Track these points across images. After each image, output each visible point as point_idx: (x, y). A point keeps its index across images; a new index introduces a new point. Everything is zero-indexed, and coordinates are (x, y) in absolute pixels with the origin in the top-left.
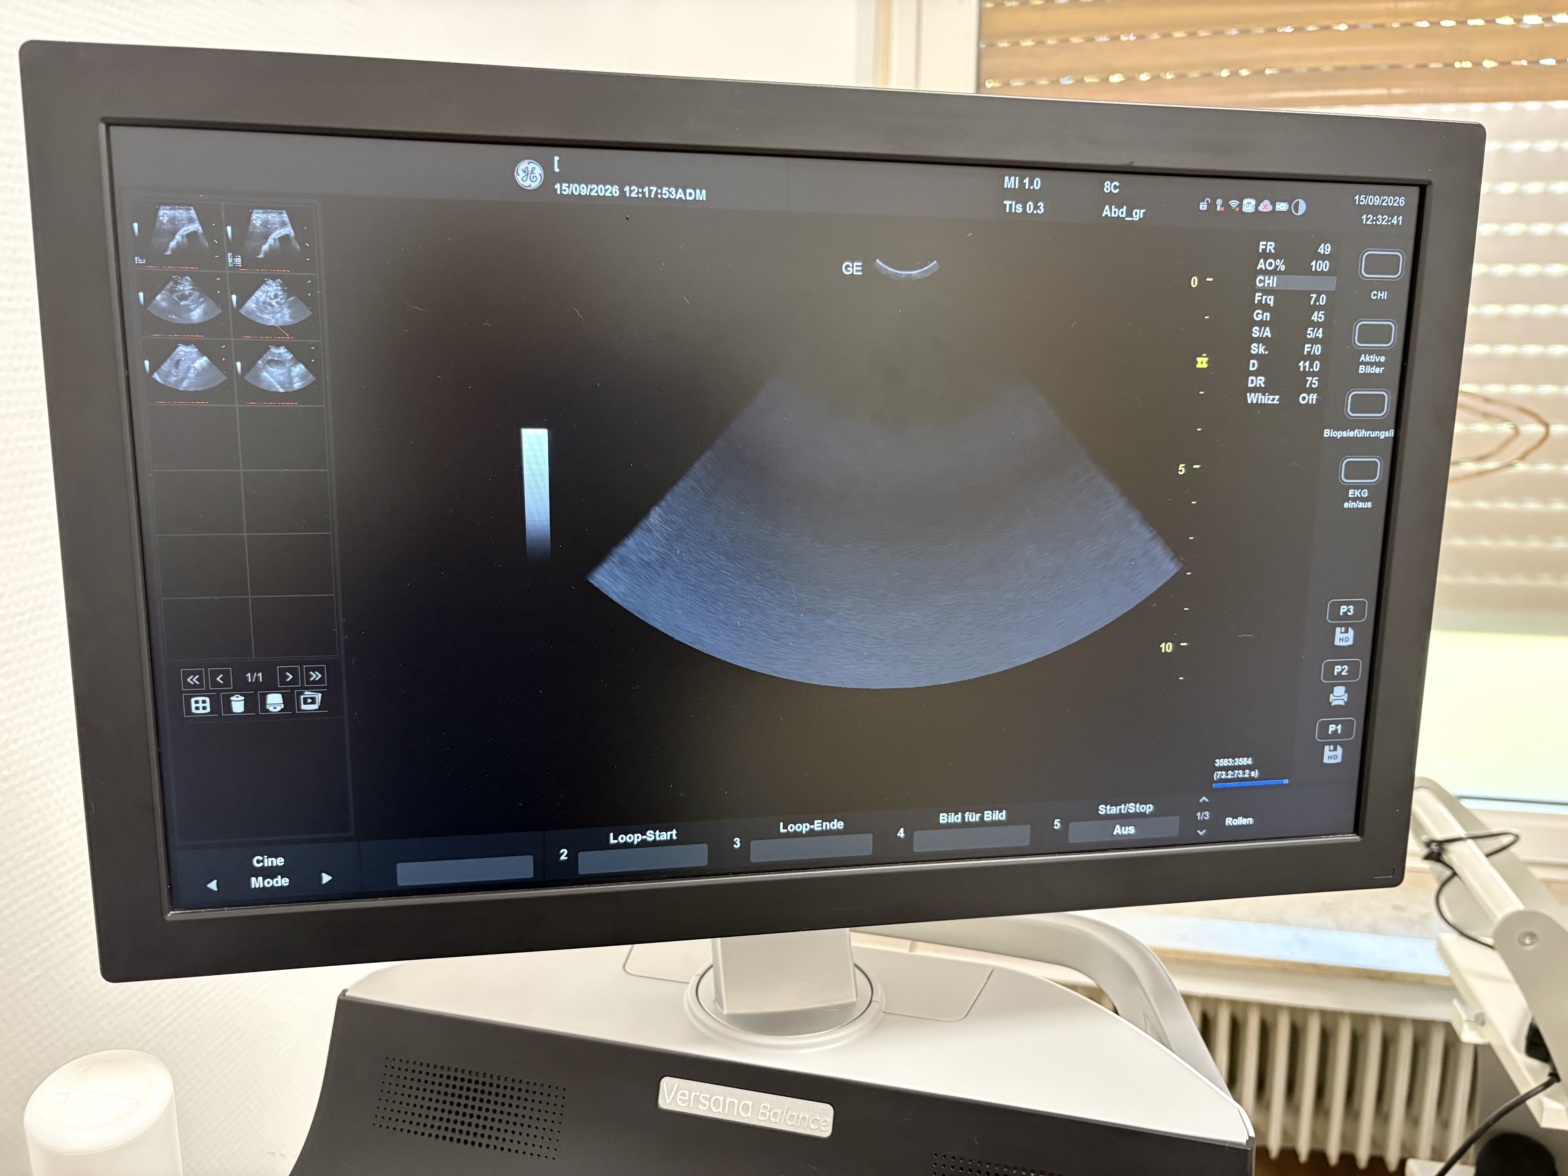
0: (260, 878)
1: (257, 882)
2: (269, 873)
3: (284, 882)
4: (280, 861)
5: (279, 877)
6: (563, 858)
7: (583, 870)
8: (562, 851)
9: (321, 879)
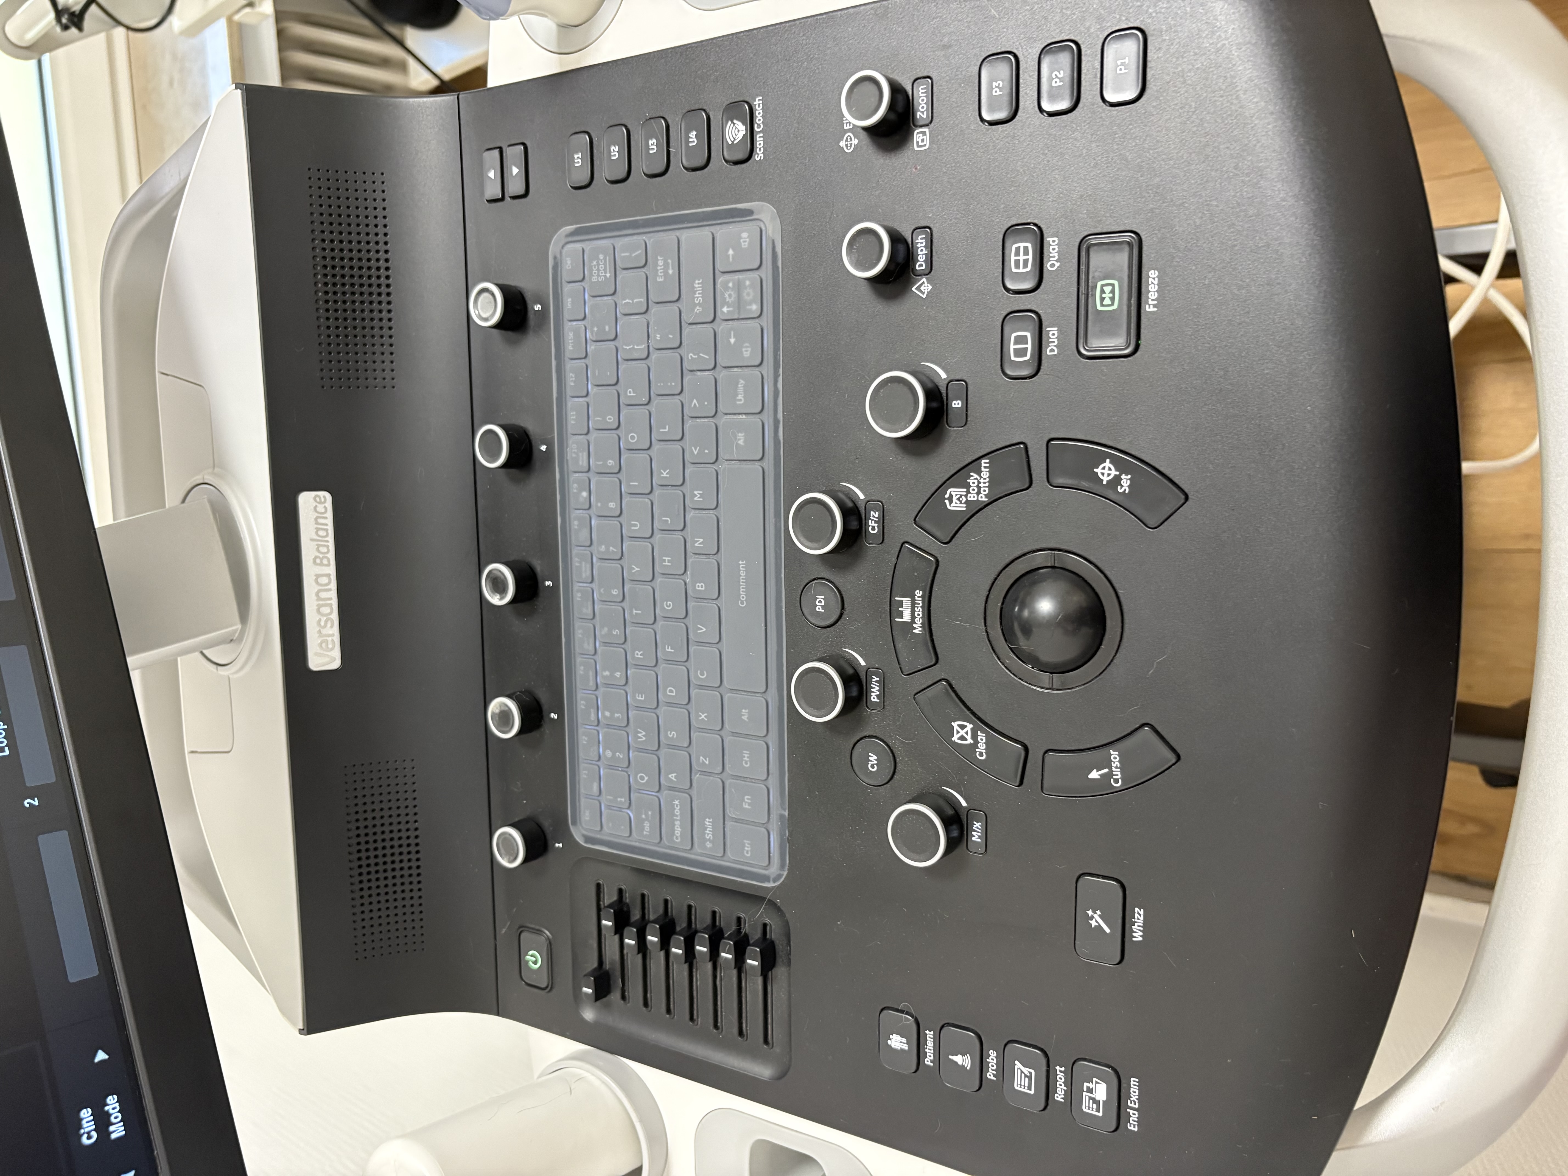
0: (112, 1128)
1: (117, 1131)
2: (102, 1121)
3: (112, 1104)
4: (86, 1114)
5: (106, 1108)
6: (36, 803)
7: (50, 777)
8: (28, 806)
9: (102, 1062)
